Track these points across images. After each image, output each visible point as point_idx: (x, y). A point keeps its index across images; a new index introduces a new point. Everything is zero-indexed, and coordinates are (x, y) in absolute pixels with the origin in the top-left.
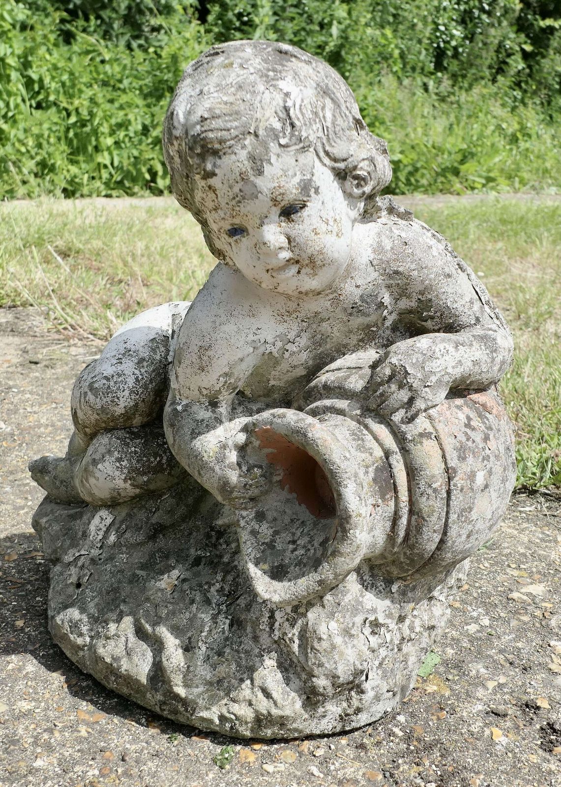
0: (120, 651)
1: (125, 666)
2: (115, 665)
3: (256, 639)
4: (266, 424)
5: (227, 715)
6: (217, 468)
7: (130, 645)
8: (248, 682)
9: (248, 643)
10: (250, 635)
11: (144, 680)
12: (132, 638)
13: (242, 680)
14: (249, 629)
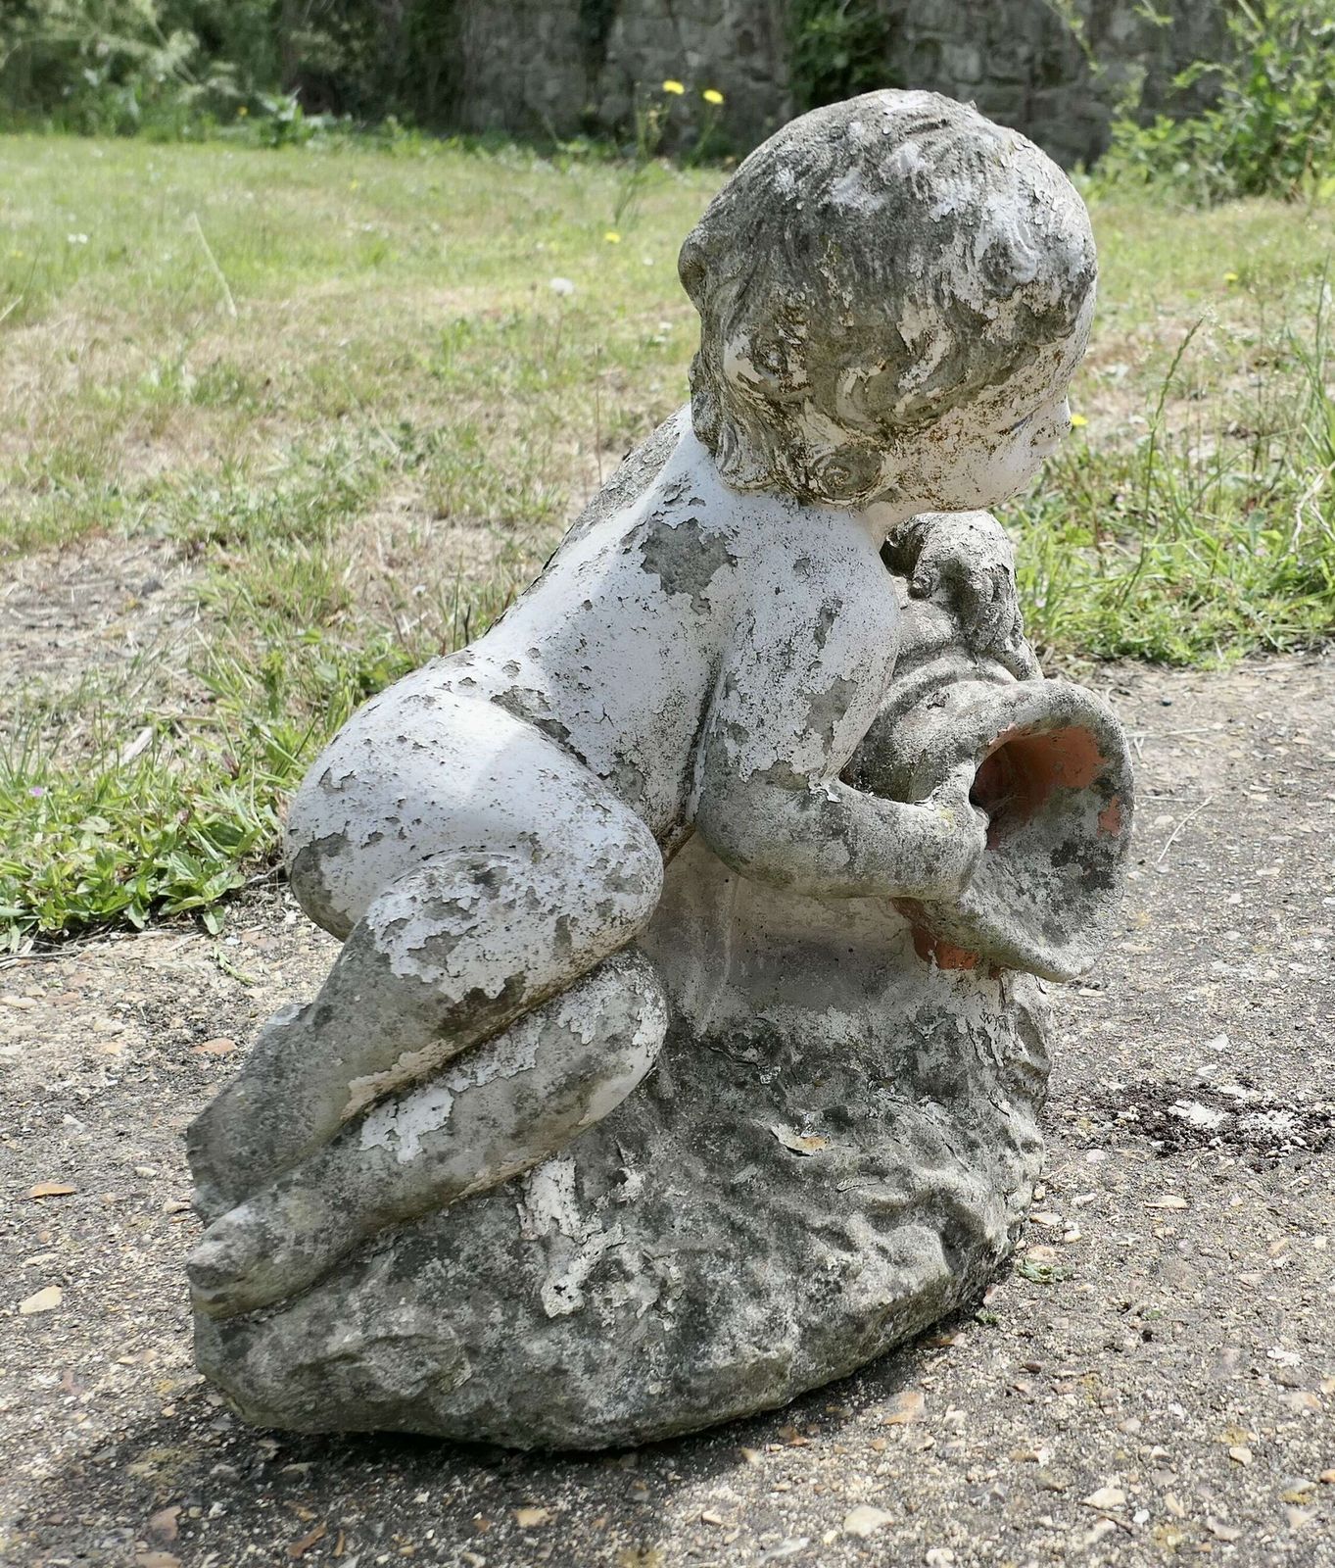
0: (887, 1271)
1: (912, 1280)
2: (900, 1294)
3: (982, 1088)
4: (1004, 724)
5: (1016, 1217)
6: (966, 839)
7: (891, 1249)
8: (1008, 1152)
9: (981, 1103)
10: (975, 1090)
11: (946, 1271)
12: (883, 1240)
13: (1002, 1158)
14: (971, 1083)
